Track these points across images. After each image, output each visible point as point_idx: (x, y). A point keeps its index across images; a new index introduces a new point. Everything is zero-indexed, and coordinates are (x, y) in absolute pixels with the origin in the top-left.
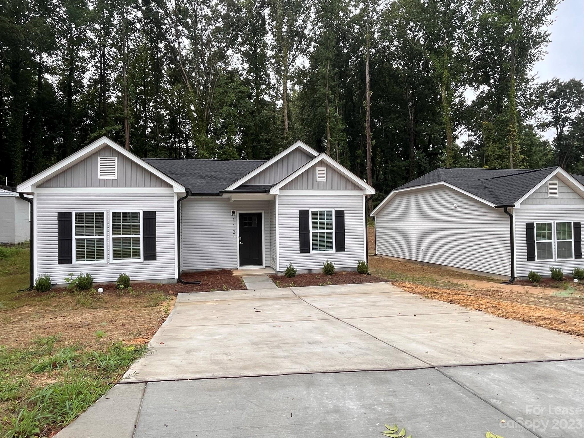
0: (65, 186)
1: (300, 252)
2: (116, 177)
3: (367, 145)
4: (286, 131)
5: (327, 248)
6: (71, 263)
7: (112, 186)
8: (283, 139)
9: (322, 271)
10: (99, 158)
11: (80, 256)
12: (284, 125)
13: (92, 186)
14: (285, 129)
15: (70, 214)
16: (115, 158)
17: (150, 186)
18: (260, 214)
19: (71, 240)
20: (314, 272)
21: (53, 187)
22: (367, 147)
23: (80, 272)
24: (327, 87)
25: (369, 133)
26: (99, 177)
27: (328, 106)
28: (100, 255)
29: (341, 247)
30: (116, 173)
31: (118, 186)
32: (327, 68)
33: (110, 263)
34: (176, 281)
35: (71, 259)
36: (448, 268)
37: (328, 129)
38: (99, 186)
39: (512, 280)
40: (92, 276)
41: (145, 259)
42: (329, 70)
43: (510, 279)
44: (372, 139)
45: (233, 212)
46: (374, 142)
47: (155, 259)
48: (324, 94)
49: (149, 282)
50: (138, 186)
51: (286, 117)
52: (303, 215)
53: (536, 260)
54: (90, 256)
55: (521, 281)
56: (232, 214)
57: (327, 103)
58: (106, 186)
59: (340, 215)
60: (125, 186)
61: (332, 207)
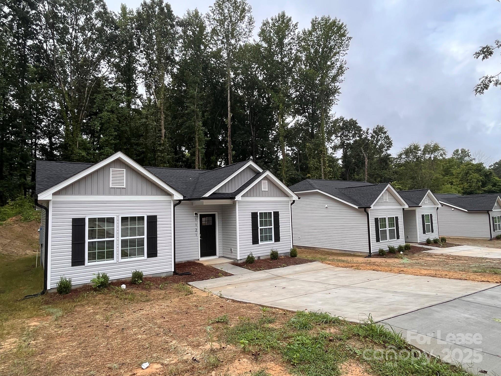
0: (79, 194)
1: (253, 244)
2: (125, 186)
3: (229, 155)
4: (163, 138)
5: (269, 240)
6: (84, 264)
7: (121, 194)
8: (160, 145)
9: (269, 257)
10: (111, 169)
11: (92, 257)
12: (161, 133)
13: (104, 194)
14: (162, 137)
15: (84, 219)
16: (125, 170)
17: (152, 194)
18: (214, 215)
19: (84, 243)
20: (261, 258)
21: (68, 195)
22: (229, 156)
23: (97, 272)
24: (196, 105)
25: (230, 146)
26: (111, 186)
27: (196, 121)
28: (110, 255)
29: (277, 239)
30: (125, 183)
31: (126, 194)
32: (195, 90)
33: (119, 261)
34: (172, 273)
35: (84, 261)
36: (321, 249)
37: (197, 139)
38: (110, 194)
39: (370, 255)
40: (108, 275)
41: (148, 256)
42: (197, 92)
43: (368, 254)
44: (233, 150)
45: (196, 214)
46: (234, 152)
47: (156, 256)
48: (193, 111)
49: (151, 276)
50: (142, 194)
51: (163, 127)
52: (254, 215)
53: (380, 241)
54: (101, 257)
55: (375, 255)
56: (194, 215)
57: (196, 118)
58: (115, 194)
59: (276, 214)
60: (132, 194)
61: (271, 210)
